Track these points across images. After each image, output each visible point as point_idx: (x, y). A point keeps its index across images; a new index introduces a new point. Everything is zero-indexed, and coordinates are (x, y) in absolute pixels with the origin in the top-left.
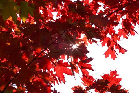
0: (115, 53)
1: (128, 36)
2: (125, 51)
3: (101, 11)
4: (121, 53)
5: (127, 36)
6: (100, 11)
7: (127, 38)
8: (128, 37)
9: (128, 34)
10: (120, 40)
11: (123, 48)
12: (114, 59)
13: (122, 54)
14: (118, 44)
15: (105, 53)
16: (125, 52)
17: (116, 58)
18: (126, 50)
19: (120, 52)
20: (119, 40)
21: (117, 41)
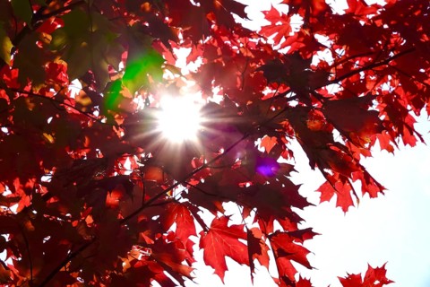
0: (351, 192)
1: (396, 144)
2: (381, 192)
3: (323, 63)
4: (367, 194)
5: (391, 143)
6: (321, 61)
7: (391, 150)
8: (395, 147)
9: (396, 140)
10: (370, 156)
11: (374, 181)
12: (345, 210)
13: (371, 196)
14: (363, 168)
15: (321, 187)
16: (379, 194)
17: (350, 208)
18: (381, 189)
19: (364, 190)
20: (367, 153)
21: (362, 156)
